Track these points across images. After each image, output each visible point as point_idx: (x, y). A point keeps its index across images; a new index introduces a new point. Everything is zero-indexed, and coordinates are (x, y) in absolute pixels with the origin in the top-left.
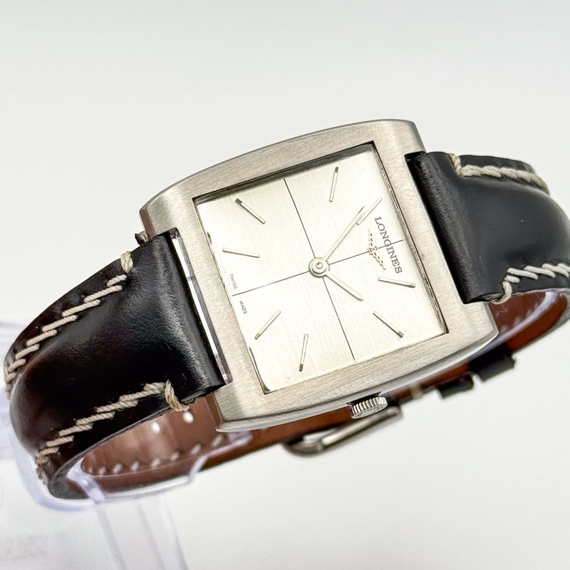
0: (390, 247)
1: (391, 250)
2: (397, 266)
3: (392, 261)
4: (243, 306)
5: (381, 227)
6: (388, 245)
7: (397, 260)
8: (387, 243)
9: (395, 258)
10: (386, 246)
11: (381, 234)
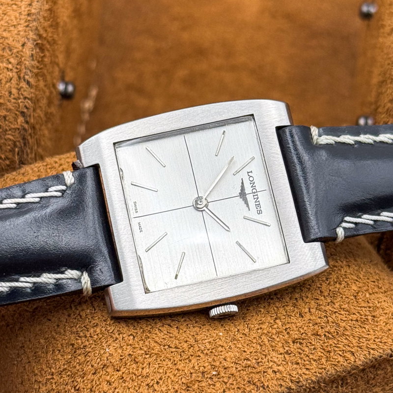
0: (256, 194)
1: (256, 197)
2: (259, 209)
3: (256, 205)
4: (140, 227)
5: (251, 179)
6: (255, 193)
7: (259, 204)
8: (254, 191)
9: (258, 203)
10: (253, 193)
11: (251, 183)
